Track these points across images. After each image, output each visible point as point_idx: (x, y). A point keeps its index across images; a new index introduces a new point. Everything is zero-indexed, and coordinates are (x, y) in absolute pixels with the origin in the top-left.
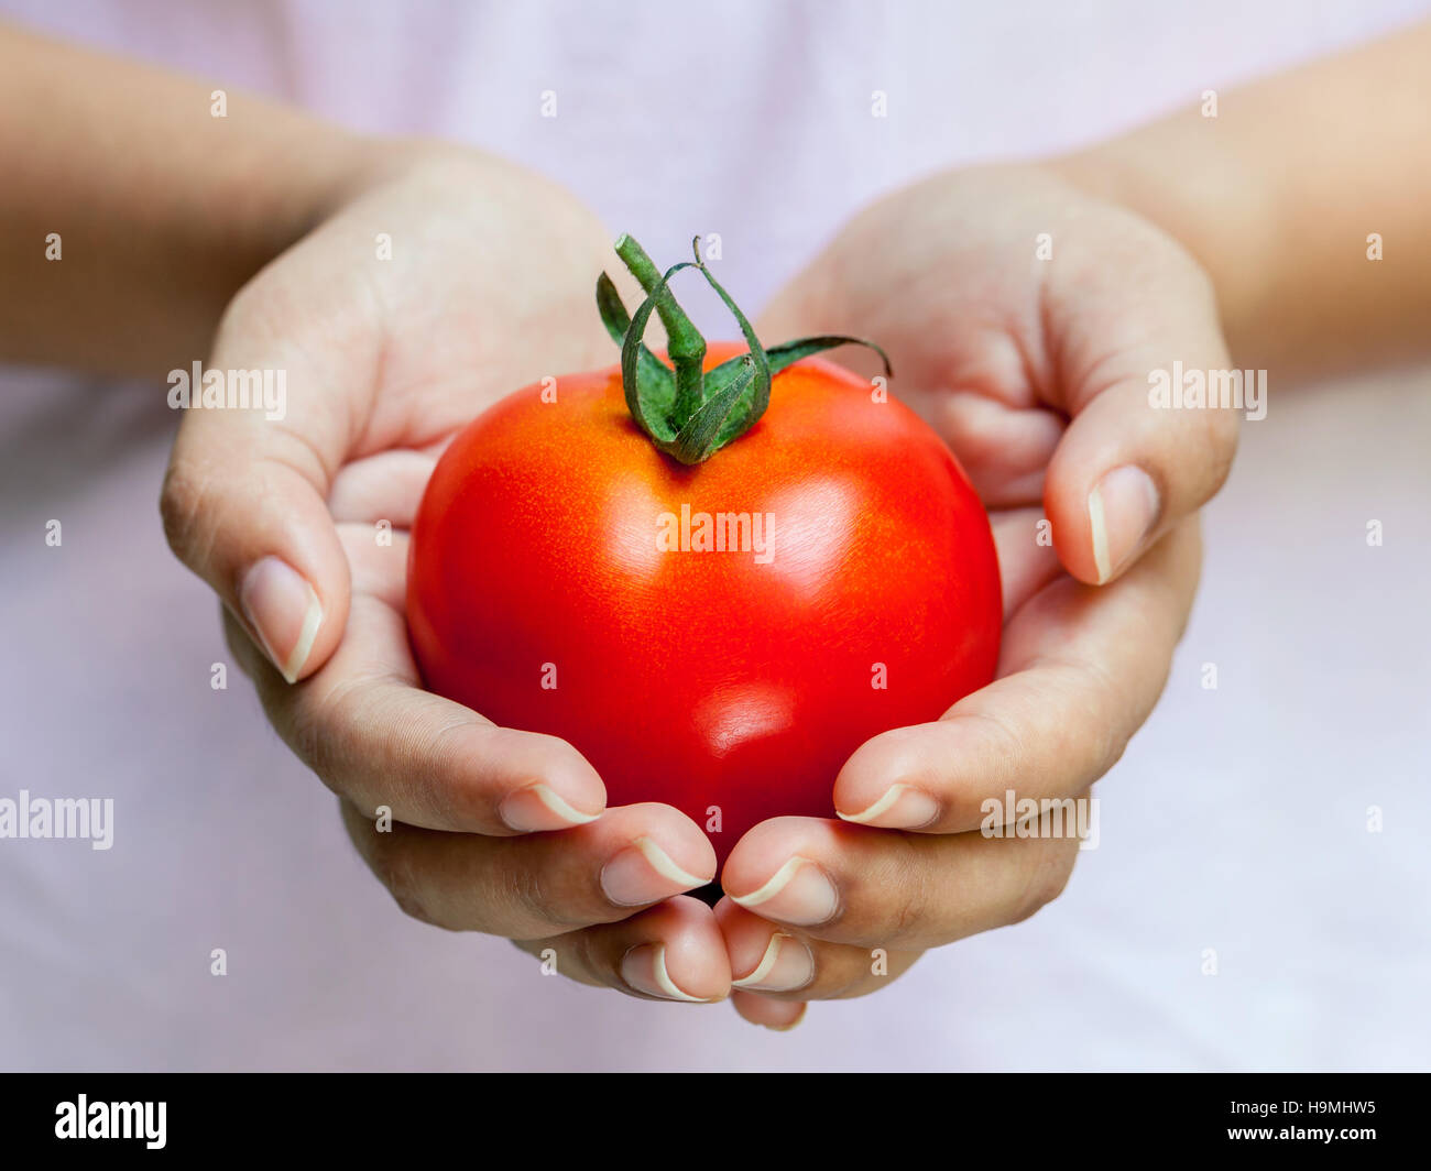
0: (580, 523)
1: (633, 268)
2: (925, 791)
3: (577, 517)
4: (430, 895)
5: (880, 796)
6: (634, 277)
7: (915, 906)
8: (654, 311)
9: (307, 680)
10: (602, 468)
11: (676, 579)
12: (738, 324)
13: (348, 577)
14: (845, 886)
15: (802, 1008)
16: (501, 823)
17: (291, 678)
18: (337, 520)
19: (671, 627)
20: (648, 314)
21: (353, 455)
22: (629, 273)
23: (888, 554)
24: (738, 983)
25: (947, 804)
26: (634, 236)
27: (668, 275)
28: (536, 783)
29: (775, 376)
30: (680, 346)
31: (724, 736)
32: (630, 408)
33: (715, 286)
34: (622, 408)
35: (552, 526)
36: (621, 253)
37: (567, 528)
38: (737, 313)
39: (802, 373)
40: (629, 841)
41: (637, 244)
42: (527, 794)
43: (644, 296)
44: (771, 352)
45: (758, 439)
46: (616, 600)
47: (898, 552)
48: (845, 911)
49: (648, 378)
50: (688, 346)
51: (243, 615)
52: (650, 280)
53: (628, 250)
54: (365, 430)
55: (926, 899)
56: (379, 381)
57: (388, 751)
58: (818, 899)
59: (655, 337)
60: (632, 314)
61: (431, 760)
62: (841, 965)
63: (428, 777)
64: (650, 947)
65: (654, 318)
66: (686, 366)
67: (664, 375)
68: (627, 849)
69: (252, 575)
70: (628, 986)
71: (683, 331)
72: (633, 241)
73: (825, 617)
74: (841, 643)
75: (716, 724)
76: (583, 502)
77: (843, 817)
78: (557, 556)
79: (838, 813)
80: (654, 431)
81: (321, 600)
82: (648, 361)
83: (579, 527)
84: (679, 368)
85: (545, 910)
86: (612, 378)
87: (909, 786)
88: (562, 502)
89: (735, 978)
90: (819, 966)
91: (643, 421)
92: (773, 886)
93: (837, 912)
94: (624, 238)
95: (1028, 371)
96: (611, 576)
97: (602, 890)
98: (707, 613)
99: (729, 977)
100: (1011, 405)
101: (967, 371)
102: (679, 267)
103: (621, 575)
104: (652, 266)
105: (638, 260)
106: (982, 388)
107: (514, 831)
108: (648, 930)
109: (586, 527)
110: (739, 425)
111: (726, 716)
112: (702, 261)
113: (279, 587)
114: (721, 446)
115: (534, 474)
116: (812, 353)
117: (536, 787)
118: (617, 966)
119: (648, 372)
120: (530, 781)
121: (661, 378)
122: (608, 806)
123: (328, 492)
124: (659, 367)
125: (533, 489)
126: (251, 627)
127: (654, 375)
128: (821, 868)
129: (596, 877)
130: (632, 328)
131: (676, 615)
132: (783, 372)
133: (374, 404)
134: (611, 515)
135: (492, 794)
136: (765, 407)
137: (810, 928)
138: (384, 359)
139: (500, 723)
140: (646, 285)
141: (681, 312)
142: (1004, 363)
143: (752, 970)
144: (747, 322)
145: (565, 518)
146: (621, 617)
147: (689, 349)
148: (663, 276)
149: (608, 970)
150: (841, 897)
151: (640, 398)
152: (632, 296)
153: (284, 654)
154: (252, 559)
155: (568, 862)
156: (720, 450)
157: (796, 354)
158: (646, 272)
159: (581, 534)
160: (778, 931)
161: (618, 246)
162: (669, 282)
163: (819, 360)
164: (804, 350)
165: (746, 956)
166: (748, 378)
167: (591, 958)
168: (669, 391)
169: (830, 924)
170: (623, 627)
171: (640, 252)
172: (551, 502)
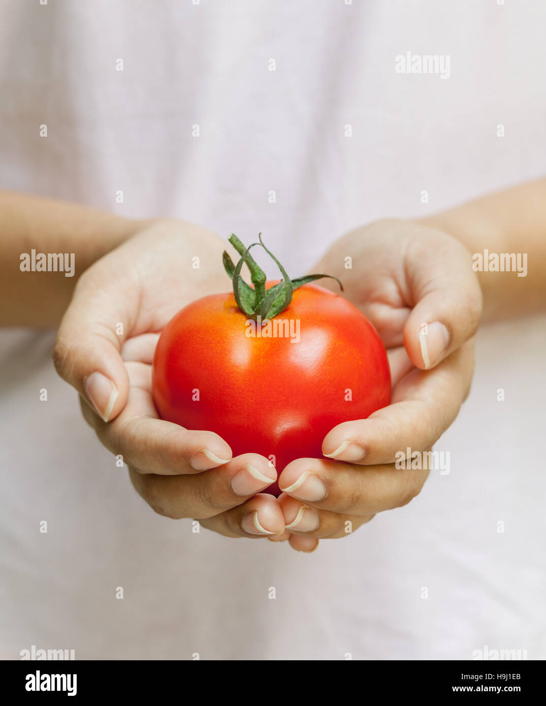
0: (218, 347)
1: (235, 247)
2: (358, 444)
3: (216, 345)
4: (165, 503)
5: (339, 446)
6: (236, 250)
7: (357, 494)
8: (244, 264)
9: (112, 421)
10: (226, 326)
11: (256, 367)
12: (278, 267)
13: (128, 380)
14: (328, 484)
15: (317, 543)
16: (191, 467)
17: (106, 420)
18: (124, 360)
19: (255, 386)
20: (242, 264)
21: (130, 335)
22: (234, 249)
23: (341, 354)
24: (288, 526)
25: (367, 450)
26: (236, 234)
27: (249, 248)
28: (203, 448)
29: (295, 290)
30: (256, 277)
31: (278, 428)
32: (237, 303)
33: (268, 252)
34: (235, 304)
35: (207, 349)
36: (230, 240)
37: (212, 349)
38: (278, 263)
39: (306, 289)
40: (241, 467)
41: (237, 237)
42: (200, 454)
43: (240, 257)
44: (293, 281)
45: (288, 313)
46: (233, 376)
47: (345, 354)
48: (328, 495)
49: (245, 293)
50: (259, 276)
51: (87, 397)
52: (242, 251)
53: (233, 239)
54: (135, 325)
55: (362, 491)
56: (140, 306)
57: (145, 444)
58: (317, 490)
59: (245, 275)
60: (236, 265)
61: (162, 445)
62: (331, 521)
63: (162, 452)
64: (251, 513)
65: (244, 266)
66: (259, 285)
67: (250, 291)
68: (241, 470)
69: (89, 380)
70: (245, 532)
71: (256, 271)
72: (235, 236)
73: (317, 379)
74: (324, 389)
75: (275, 424)
76: (219, 339)
77: (325, 456)
78: (209, 360)
79: (324, 455)
80: (247, 311)
81: (117, 387)
82: (244, 287)
83: (217, 348)
84: (256, 286)
85: (210, 502)
86: (230, 294)
87: (352, 442)
88: (211, 339)
89: (286, 524)
90: (321, 521)
91: (242, 307)
92: (298, 483)
93: (325, 495)
94: (231, 234)
95: (400, 292)
96: (230, 366)
97: (233, 490)
98: (270, 379)
99: (284, 524)
100: (394, 306)
101: (376, 294)
102: (254, 245)
103: (235, 366)
104: (243, 245)
105: (237, 244)
106: (383, 300)
107: (197, 471)
108: (251, 506)
109: (220, 348)
110: (281, 308)
111: (278, 420)
112: (263, 242)
113: (100, 383)
114: (274, 316)
115: (199, 329)
116: (310, 281)
117: (204, 450)
118: (240, 524)
119: (244, 290)
120: (201, 448)
121: (250, 293)
122: (233, 457)
123: (121, 350)
124: (249, 288)
125: (199, 335)
126: (90, 402)
127: (247, 292)
128: (318, 476)
129: (230, 484)
130: (236, 270)
131: (257, 380)
132: (298, 288)
133: (138, 314)
134: (229, 345)
135: (187, 456)
136: (291, 300)
137: (315, 502)
138: (141, 297)
139: (188, 428)
140: (241, 253)
141: (255, 264)
142: (390, 290)
143: (293, 521)
144: (282, 266)
145: (212, 345)
146: (235, 383)
147: (259, 278)
148: (247, 248)
149: (236, 527)
150: (326, 488)
151: (241, 298)
152: (235, 258)
153: (103, 410)
154: (89, 373)
155: (219, 479)
156: (273, 318)
157: (303, 282)
158: (240, 248)
159: (218, 351)
160: (303, 505)
161: (229, 238)
162: (250, 251)
163: (313, 284)
164: (307, 280)
165: (290, 516)
166: (282, 286)
167: (230, 523)
168: (253, 297)
169: (323, 500)
170: (236, 386)
171: (237, 240)
172: (206, 339)
